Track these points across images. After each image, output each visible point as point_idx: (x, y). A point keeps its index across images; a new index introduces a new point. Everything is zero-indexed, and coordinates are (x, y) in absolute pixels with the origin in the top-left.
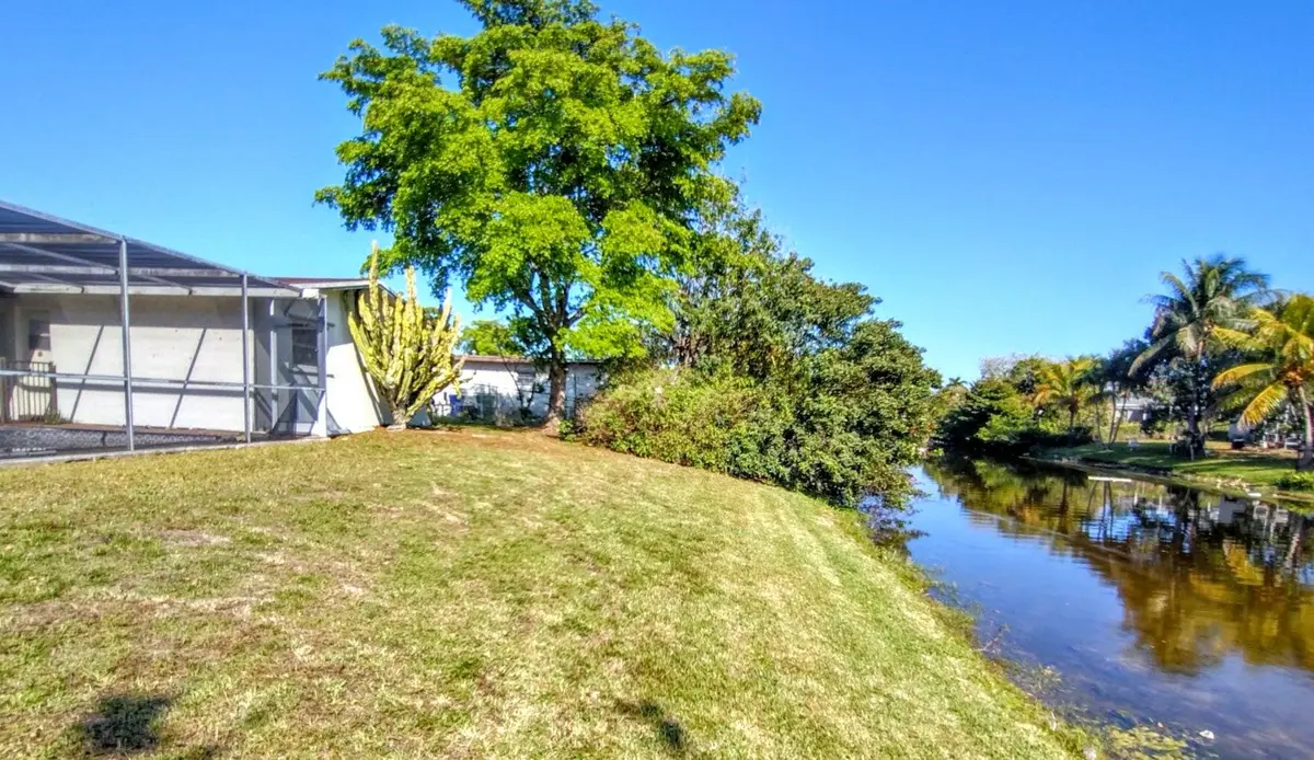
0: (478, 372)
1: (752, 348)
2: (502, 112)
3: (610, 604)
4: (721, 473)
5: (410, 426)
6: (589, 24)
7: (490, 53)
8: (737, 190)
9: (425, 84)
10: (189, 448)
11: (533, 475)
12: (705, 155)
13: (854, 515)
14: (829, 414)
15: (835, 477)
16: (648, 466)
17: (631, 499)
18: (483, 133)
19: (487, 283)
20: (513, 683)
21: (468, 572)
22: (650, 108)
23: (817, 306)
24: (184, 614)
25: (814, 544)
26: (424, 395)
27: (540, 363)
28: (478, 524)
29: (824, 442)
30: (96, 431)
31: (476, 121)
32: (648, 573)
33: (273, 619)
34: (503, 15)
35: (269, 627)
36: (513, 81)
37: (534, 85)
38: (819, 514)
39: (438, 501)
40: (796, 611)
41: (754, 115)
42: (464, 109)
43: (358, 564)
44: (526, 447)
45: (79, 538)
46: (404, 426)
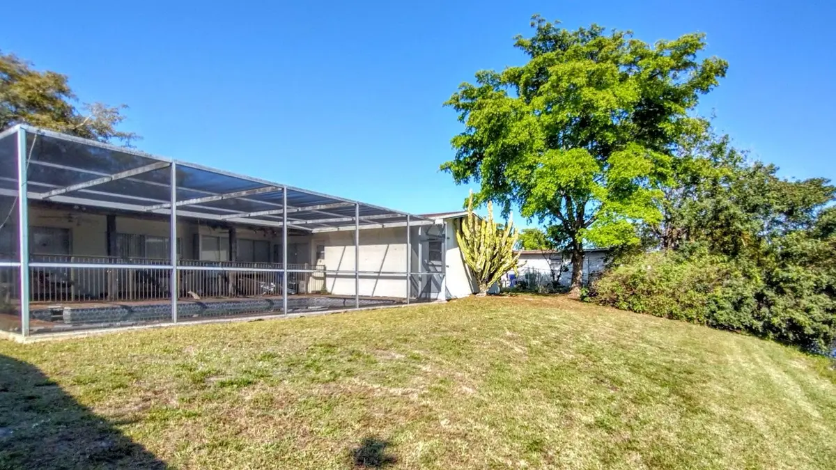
0: (529, 260)
1: (725, 234)
2: (543, 104)
3: (626, 413)
4: (701, 324)
5: (489, 294)
6: (597, 40)
7: (535, 71)
8: (708, 124)
9: (500, 97)
10: (382, 307)
11: (565, 324)
12: (683, 105)
13: (826, 361)
14: (798, 280)
15: (806, 329)
16: (643, 319)
17: (634, 342)
18: (531, 119)
19: (533, 206)
20: (566, 459)
21: (531, 384)
22: (641, 83)
23: (783, 199)
24: (387, 395)
25: (790, 382)
26: (496, 275)
27: (566, 253)
28: (533, 354)
29: (794, 302)
30: (341, 298)
31: (528, 112)
32: (653, 394)
33: (428, 402)
34: (543, 48)
35: (427, 407)
36: (550, 85)
37: (564, 84)
38: (791, 358)
39: (510, 339)
40: (781, 434)
41: (721, 71)
42: (521, 107)
43: (469, 374)
44: (558, 306)
45: (340, 352)
46: (485, 294)
